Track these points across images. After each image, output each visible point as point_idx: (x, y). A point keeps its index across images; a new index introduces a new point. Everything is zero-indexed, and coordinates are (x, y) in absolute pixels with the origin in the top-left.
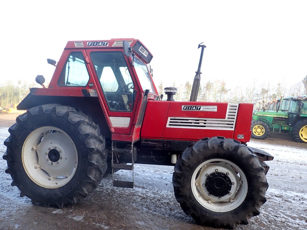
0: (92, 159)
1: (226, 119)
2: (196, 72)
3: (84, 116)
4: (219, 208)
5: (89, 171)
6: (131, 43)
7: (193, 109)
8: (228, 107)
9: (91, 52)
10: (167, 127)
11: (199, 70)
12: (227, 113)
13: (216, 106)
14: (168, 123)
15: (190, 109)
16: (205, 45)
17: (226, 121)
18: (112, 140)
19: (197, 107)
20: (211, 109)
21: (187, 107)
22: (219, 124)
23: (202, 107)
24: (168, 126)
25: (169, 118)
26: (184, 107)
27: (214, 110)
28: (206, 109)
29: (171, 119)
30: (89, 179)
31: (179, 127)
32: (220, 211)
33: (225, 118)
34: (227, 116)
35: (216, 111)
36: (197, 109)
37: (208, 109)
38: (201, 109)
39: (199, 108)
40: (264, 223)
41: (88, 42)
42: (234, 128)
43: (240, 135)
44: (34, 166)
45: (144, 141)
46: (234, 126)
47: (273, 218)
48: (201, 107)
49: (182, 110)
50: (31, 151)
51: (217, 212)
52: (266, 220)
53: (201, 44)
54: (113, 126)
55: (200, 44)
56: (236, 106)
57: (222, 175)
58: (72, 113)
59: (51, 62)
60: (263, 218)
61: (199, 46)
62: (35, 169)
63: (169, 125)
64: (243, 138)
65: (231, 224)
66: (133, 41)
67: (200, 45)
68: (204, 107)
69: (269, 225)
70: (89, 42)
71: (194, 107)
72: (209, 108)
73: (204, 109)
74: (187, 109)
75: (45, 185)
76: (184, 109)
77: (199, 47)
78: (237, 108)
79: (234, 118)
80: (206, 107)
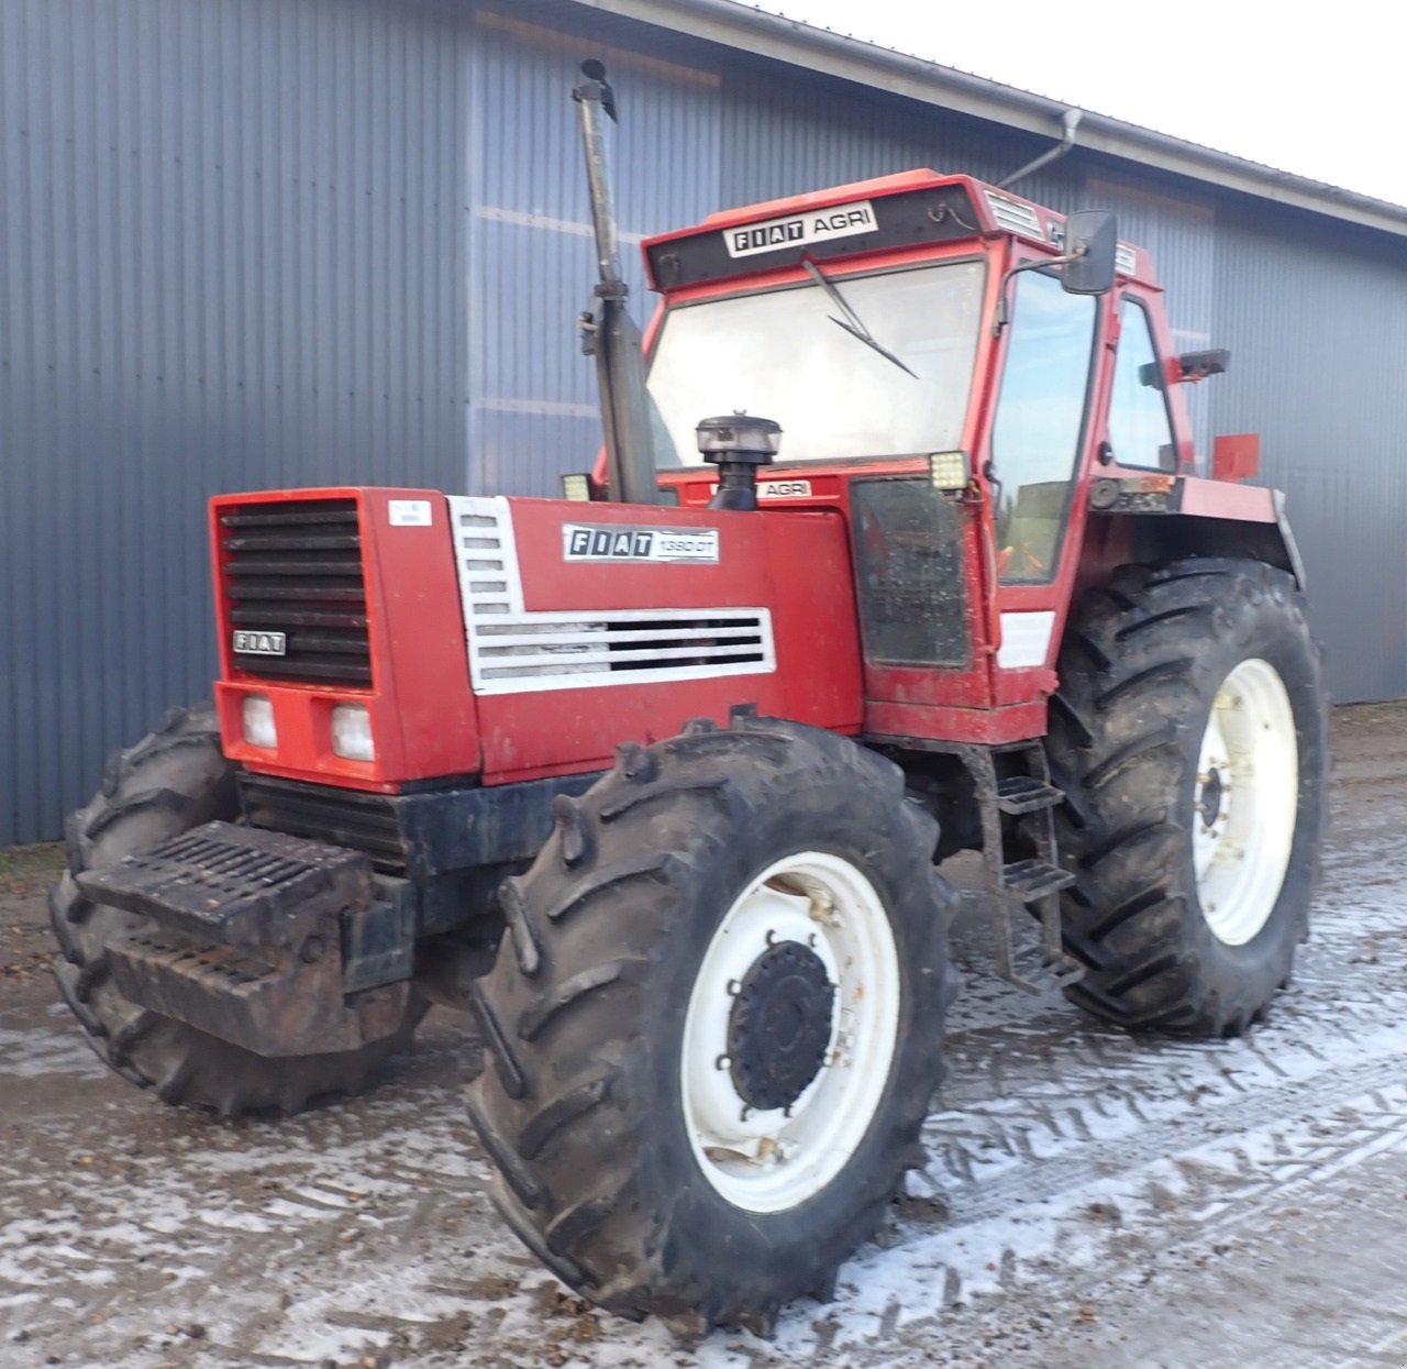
40: (86, 1176)
47: (52, 1221)
52: (83, 1193)
60: (104, 1195)
69: (59, 1179)
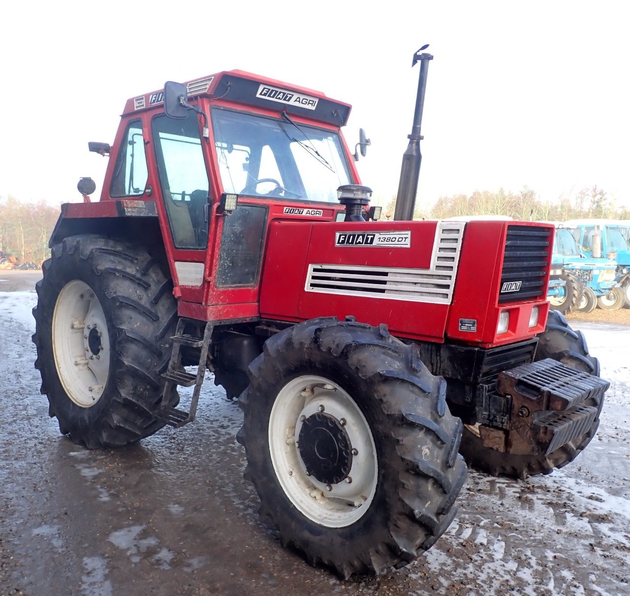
0: (122, 352)
1: (432, 270)
2: (409, 137)
3: (129, 259)
4: (327, 514)
5: (119, 379)
6: (211, 82)
7: (357, 242)
8: (438, 235)
9: (153, 117)
10: (306, 290)
11: (416, 129)
12: (435, 253)
13: (409, 233)
14: (309, 280)
15: (352, 243)
16: (432, 54)
17: (432, 276)
18: (180, 317)
19: (368, 235)
20: (396, 242)
21: (346, 235)
22: (415, 283)
23: (377, 236)
24: (307, 288)
25: (311, 267)
26: (340, 236)
27: (403, 242)
28: (385, 242)
29: (315, 270)
30: (119, 395)
31: (329, 291)
32: (324, 522)
33: (429, 268)
34: (434, 262)
35: (409, 246)
36: (366, 243)
37: (390, 242)
38: (376, 243)
39: (370, 237)
41: (151, 95)
42: (450, 297)
43: (466, 320)
44: (74, 360)
45: (263, 324)
46: (450, 292)
48: (374, 235)
49: (337, 244)
50: (71, 330)
51: (317, 524)
53: (418, 51)
54: (181, 283)
55: (416, 53)
56: (458, 230)
57: (330, 424)
58: (100, 252)
59: (96, 148)
61: (416, 58)
62: (75, 366)
63: (312, 285)
64: (474, 329)
65: (337, 563)
66: (213, 77)
67: (418, 54)
68: (382, 236)
70: (153, 94)
71: (361, 237)
72: (392, 236)
73: (380, 243)
74: (347, 243)
75: (77, 400)
76: (340, 242)
77: (415, 62)
78: (460, 236)
79: (451, 268)
80: (387, 236)
